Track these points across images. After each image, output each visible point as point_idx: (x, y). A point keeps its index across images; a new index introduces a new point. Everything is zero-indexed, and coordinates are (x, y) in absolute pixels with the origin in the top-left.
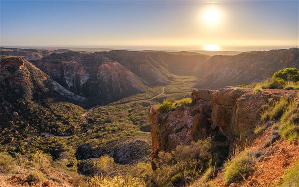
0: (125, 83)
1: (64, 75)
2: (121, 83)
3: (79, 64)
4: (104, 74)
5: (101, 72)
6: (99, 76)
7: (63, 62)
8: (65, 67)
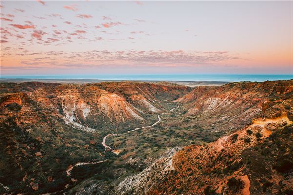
0: (125, 113)
1: (62, 109)
2: (122, 113)
3: (77, 98)
4: (105, 106)
5: (101, 104)
6: (100, 108)
7: (58, 96)
8: (61, 101)
